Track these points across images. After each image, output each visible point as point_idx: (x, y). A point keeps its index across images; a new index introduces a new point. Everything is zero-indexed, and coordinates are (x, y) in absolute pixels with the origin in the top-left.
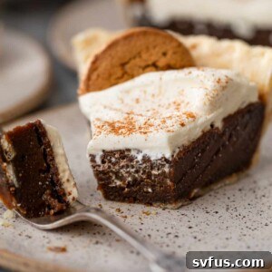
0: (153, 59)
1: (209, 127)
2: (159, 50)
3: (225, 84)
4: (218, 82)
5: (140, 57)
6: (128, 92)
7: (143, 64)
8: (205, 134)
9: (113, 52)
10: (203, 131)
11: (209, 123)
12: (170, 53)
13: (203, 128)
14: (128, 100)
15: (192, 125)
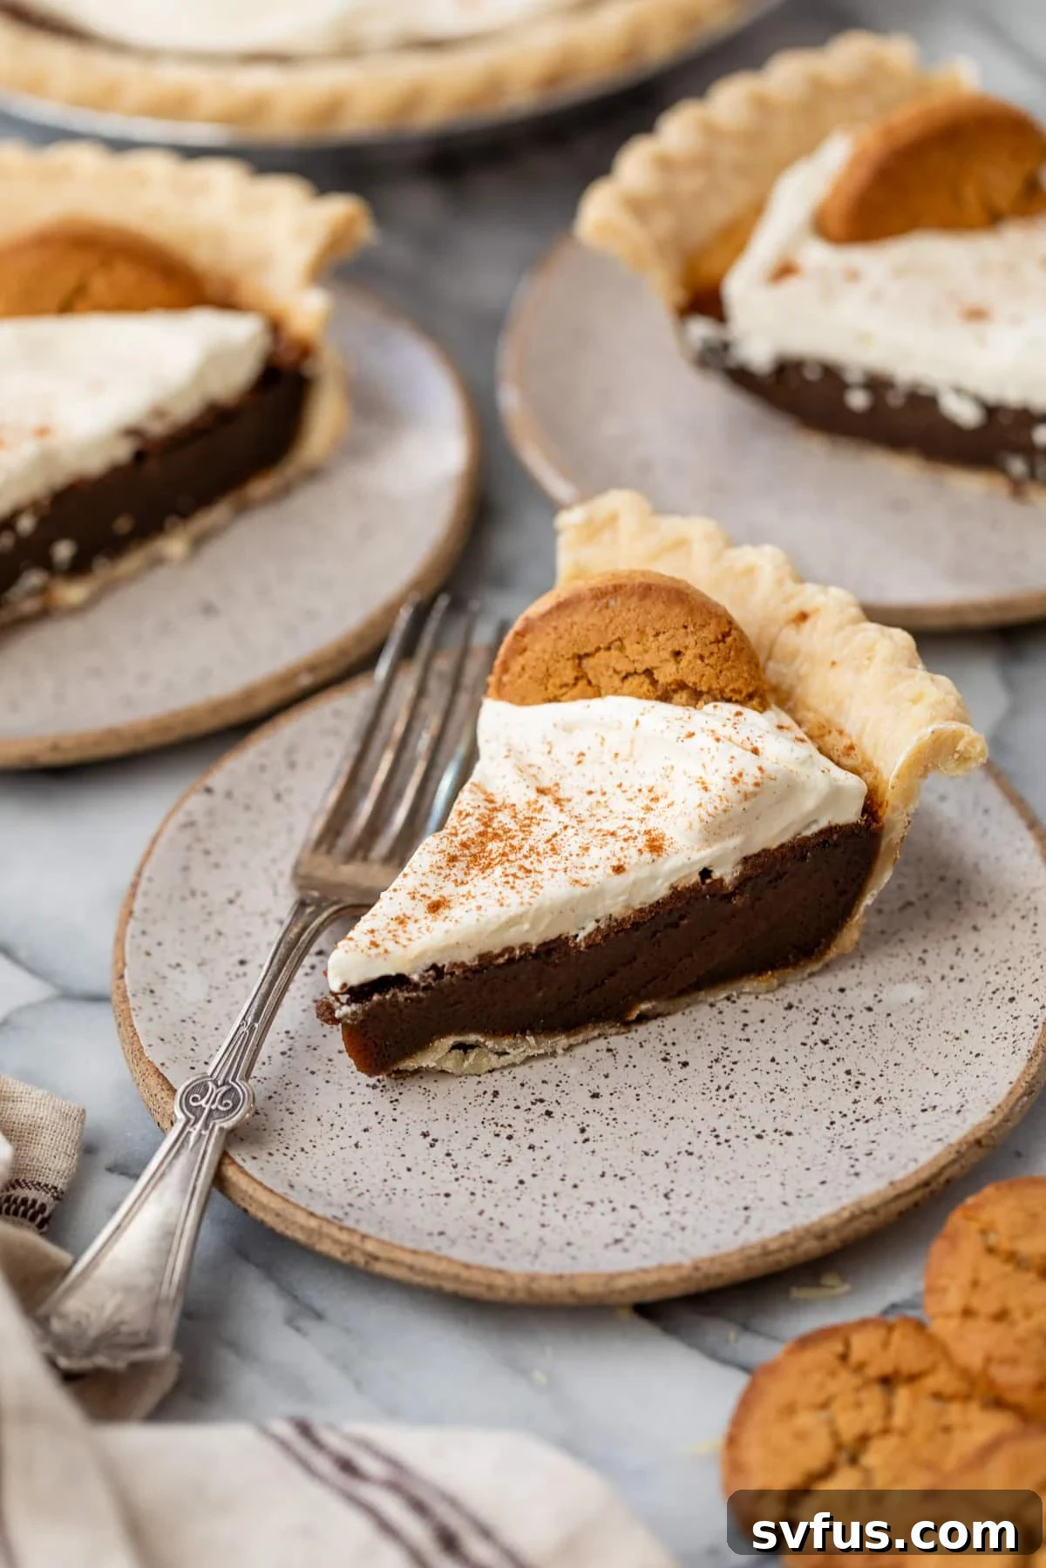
0: (649, 661)
1: (696, 878)
2: (667, 644)
3: (751, 788)
4: (735, 780)
5: (622, 648)
6: (568, 729)
7: (624, 667)
8: (677, 894)
9: (563, 622)
10: (673, 888)
11: (699, 868)
12: (689, 655)
13: (673, 880)
14: (563, 753)
15: (644, 872)
